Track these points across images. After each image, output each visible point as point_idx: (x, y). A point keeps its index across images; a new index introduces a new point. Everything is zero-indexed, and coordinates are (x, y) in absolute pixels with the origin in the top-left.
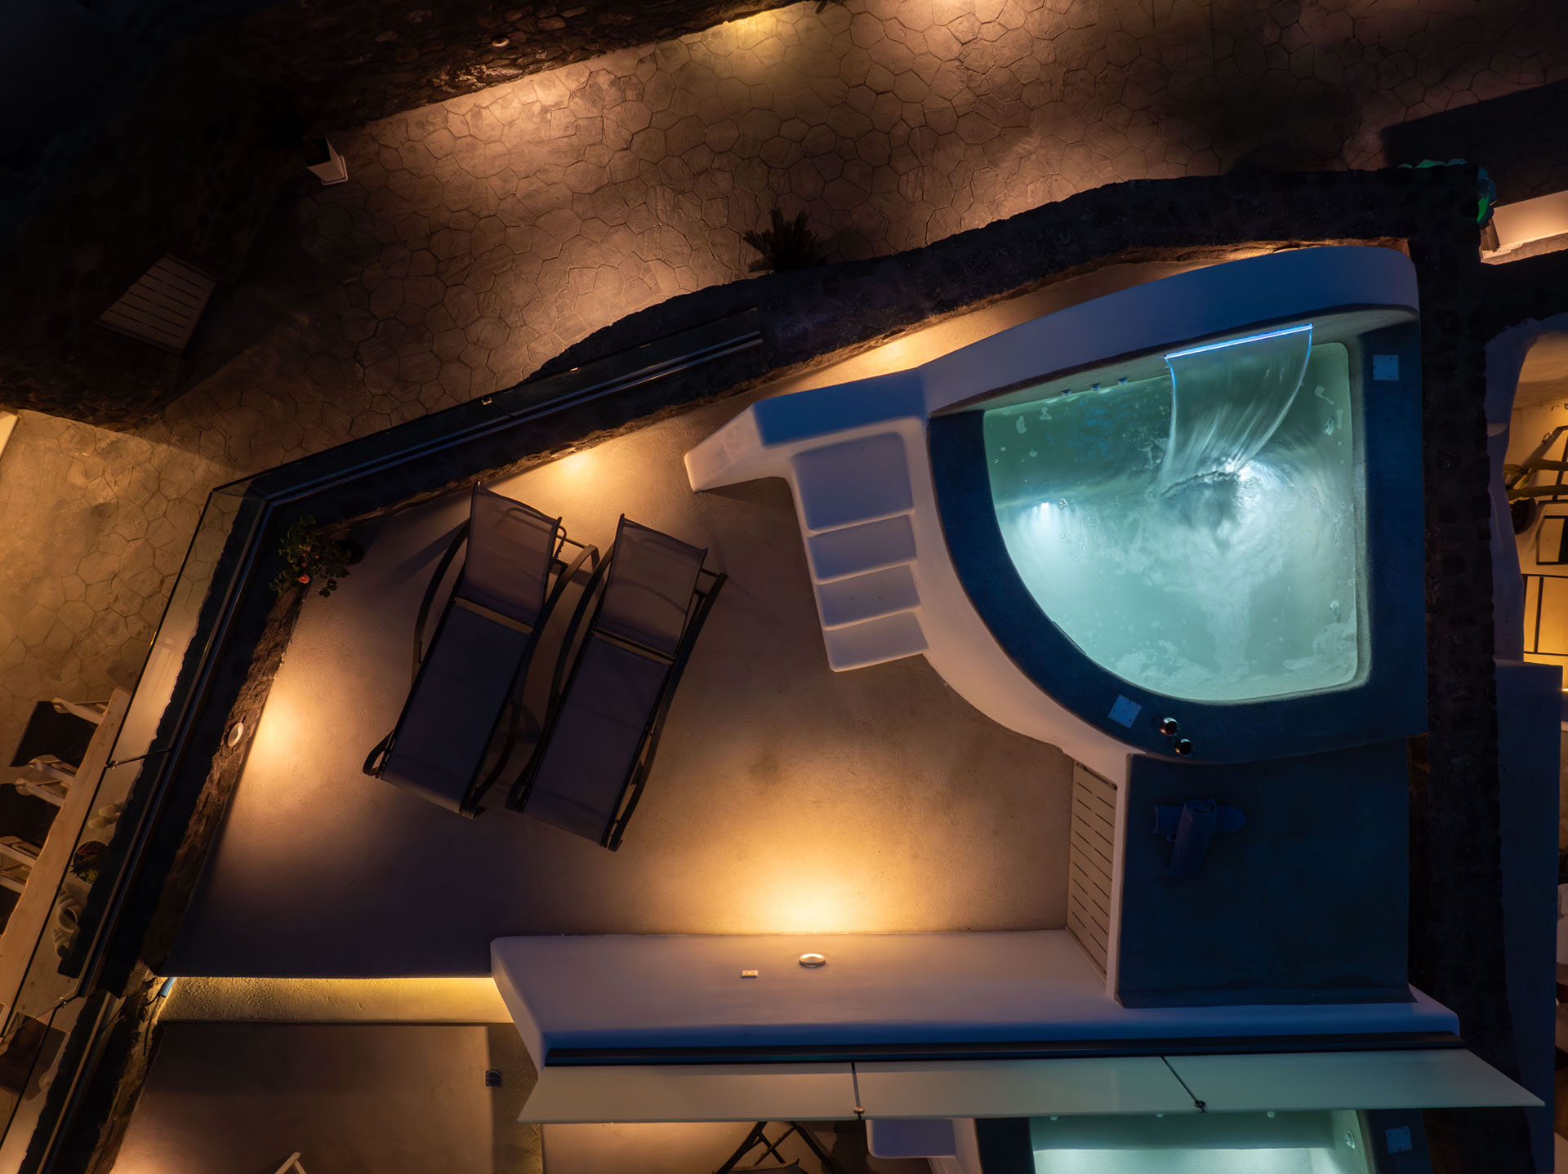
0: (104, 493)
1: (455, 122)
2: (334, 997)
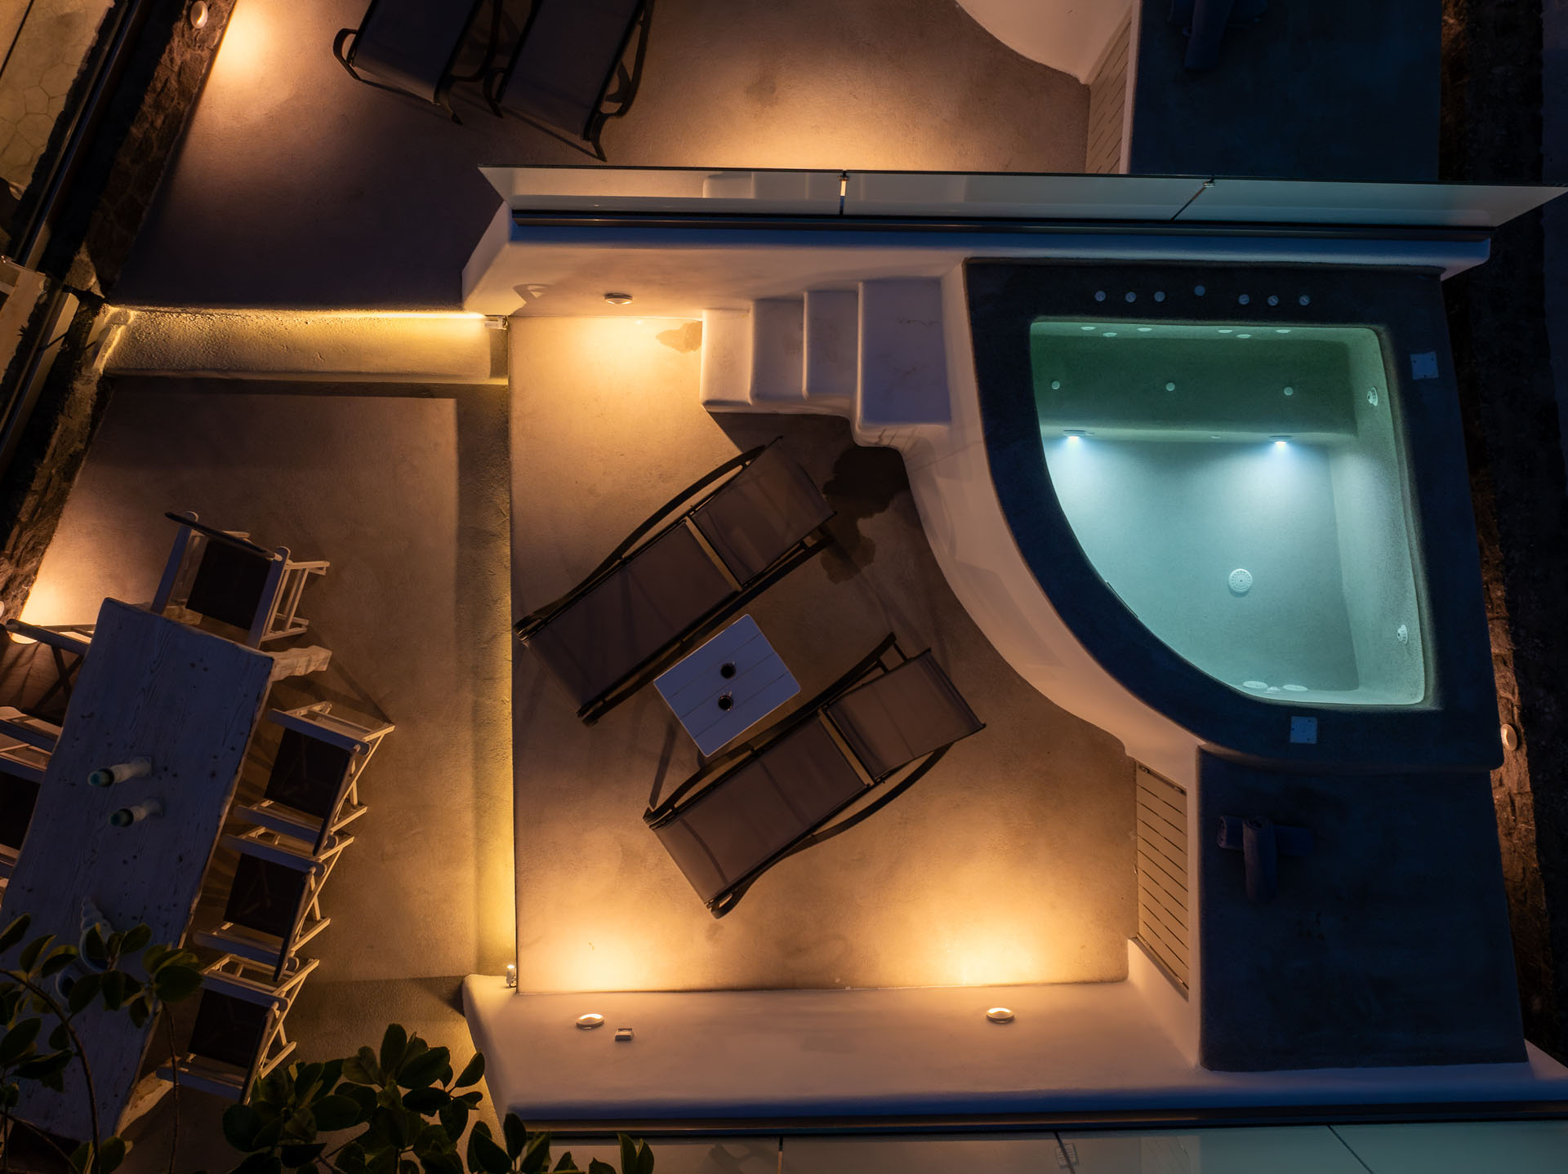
2: (292, 347)
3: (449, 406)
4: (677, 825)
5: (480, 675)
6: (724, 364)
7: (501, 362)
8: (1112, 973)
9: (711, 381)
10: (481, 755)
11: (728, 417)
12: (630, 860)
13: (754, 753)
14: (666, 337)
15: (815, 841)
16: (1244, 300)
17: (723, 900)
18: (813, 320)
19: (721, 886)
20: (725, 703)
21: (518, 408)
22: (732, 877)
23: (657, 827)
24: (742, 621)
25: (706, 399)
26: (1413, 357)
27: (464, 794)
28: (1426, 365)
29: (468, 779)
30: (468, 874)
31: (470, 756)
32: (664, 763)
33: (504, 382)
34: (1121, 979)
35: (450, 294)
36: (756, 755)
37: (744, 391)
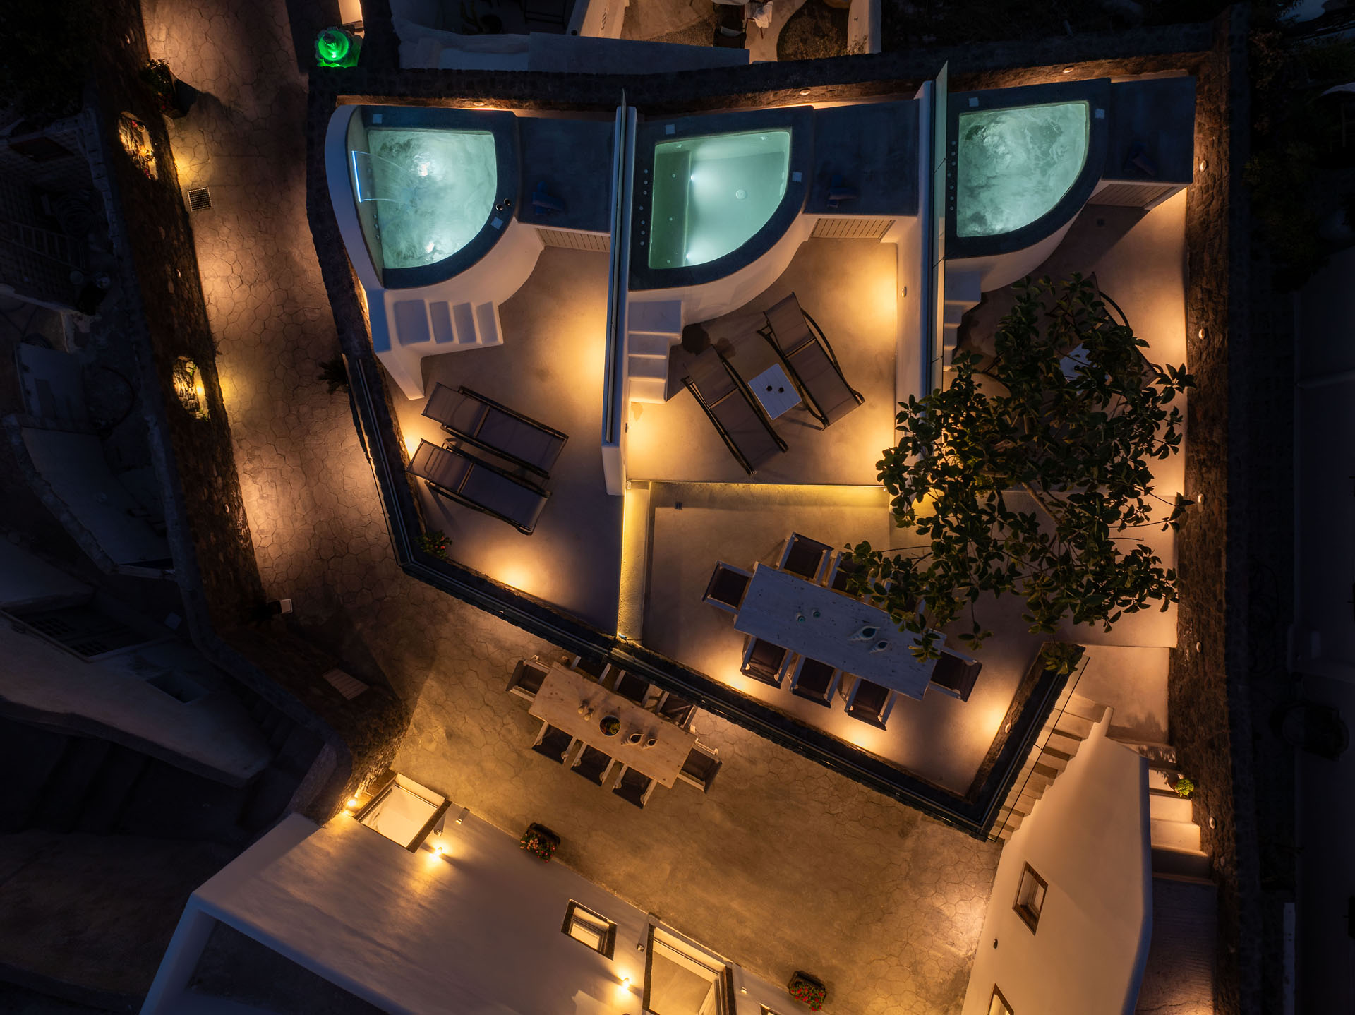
0: (441, 733)
1: (265, 543)
2: (635, 568)
3: (658, 510)
4: (827, 416)
5: (767, 501)
6: (649, 391)
7: (642, 484)
8: (894, 249)
9: (656, 397)
10: (800, 501)
11: (670, 393)
12: (841, 439)
13: (801, 385)
14: (637, 417)
15: (836, 362)
16: (645, 193)
17: (857, 398)
18: (639, 352)
19: (853, 399)
20: (781, 390)
21: (663, 476)
22: (849, 395)
23: (829, 424)
24: (750, 385)
25: (663, 399)
26: (667, 133)
27: (815, 510)
28: (670, 129)
29: (809, 509)
30: (848, 510)
31: (800, 507)
32: (804, 424)
33: (650, 483)
34: (896, 246)
35: (617, 501)
36: (802, 384)
37: (662, 382)
